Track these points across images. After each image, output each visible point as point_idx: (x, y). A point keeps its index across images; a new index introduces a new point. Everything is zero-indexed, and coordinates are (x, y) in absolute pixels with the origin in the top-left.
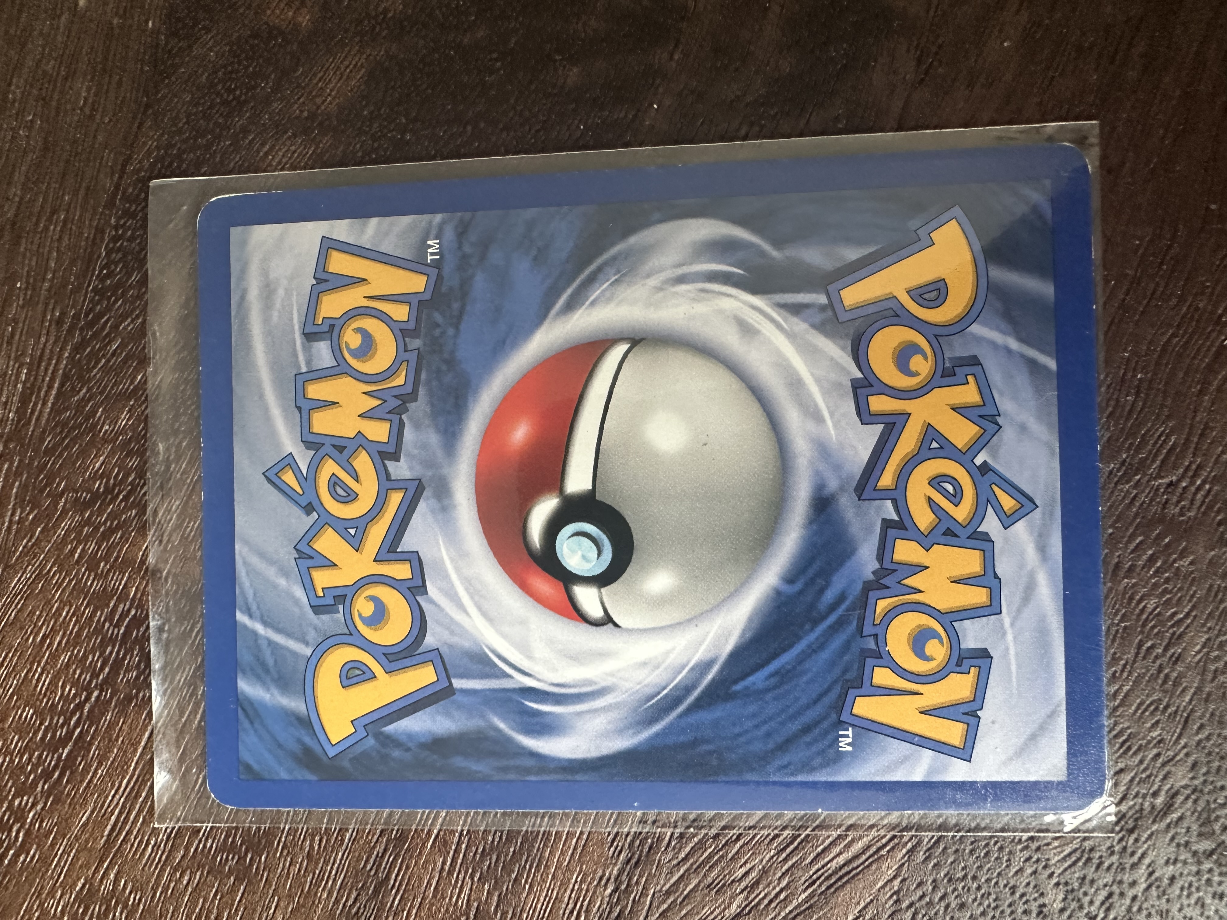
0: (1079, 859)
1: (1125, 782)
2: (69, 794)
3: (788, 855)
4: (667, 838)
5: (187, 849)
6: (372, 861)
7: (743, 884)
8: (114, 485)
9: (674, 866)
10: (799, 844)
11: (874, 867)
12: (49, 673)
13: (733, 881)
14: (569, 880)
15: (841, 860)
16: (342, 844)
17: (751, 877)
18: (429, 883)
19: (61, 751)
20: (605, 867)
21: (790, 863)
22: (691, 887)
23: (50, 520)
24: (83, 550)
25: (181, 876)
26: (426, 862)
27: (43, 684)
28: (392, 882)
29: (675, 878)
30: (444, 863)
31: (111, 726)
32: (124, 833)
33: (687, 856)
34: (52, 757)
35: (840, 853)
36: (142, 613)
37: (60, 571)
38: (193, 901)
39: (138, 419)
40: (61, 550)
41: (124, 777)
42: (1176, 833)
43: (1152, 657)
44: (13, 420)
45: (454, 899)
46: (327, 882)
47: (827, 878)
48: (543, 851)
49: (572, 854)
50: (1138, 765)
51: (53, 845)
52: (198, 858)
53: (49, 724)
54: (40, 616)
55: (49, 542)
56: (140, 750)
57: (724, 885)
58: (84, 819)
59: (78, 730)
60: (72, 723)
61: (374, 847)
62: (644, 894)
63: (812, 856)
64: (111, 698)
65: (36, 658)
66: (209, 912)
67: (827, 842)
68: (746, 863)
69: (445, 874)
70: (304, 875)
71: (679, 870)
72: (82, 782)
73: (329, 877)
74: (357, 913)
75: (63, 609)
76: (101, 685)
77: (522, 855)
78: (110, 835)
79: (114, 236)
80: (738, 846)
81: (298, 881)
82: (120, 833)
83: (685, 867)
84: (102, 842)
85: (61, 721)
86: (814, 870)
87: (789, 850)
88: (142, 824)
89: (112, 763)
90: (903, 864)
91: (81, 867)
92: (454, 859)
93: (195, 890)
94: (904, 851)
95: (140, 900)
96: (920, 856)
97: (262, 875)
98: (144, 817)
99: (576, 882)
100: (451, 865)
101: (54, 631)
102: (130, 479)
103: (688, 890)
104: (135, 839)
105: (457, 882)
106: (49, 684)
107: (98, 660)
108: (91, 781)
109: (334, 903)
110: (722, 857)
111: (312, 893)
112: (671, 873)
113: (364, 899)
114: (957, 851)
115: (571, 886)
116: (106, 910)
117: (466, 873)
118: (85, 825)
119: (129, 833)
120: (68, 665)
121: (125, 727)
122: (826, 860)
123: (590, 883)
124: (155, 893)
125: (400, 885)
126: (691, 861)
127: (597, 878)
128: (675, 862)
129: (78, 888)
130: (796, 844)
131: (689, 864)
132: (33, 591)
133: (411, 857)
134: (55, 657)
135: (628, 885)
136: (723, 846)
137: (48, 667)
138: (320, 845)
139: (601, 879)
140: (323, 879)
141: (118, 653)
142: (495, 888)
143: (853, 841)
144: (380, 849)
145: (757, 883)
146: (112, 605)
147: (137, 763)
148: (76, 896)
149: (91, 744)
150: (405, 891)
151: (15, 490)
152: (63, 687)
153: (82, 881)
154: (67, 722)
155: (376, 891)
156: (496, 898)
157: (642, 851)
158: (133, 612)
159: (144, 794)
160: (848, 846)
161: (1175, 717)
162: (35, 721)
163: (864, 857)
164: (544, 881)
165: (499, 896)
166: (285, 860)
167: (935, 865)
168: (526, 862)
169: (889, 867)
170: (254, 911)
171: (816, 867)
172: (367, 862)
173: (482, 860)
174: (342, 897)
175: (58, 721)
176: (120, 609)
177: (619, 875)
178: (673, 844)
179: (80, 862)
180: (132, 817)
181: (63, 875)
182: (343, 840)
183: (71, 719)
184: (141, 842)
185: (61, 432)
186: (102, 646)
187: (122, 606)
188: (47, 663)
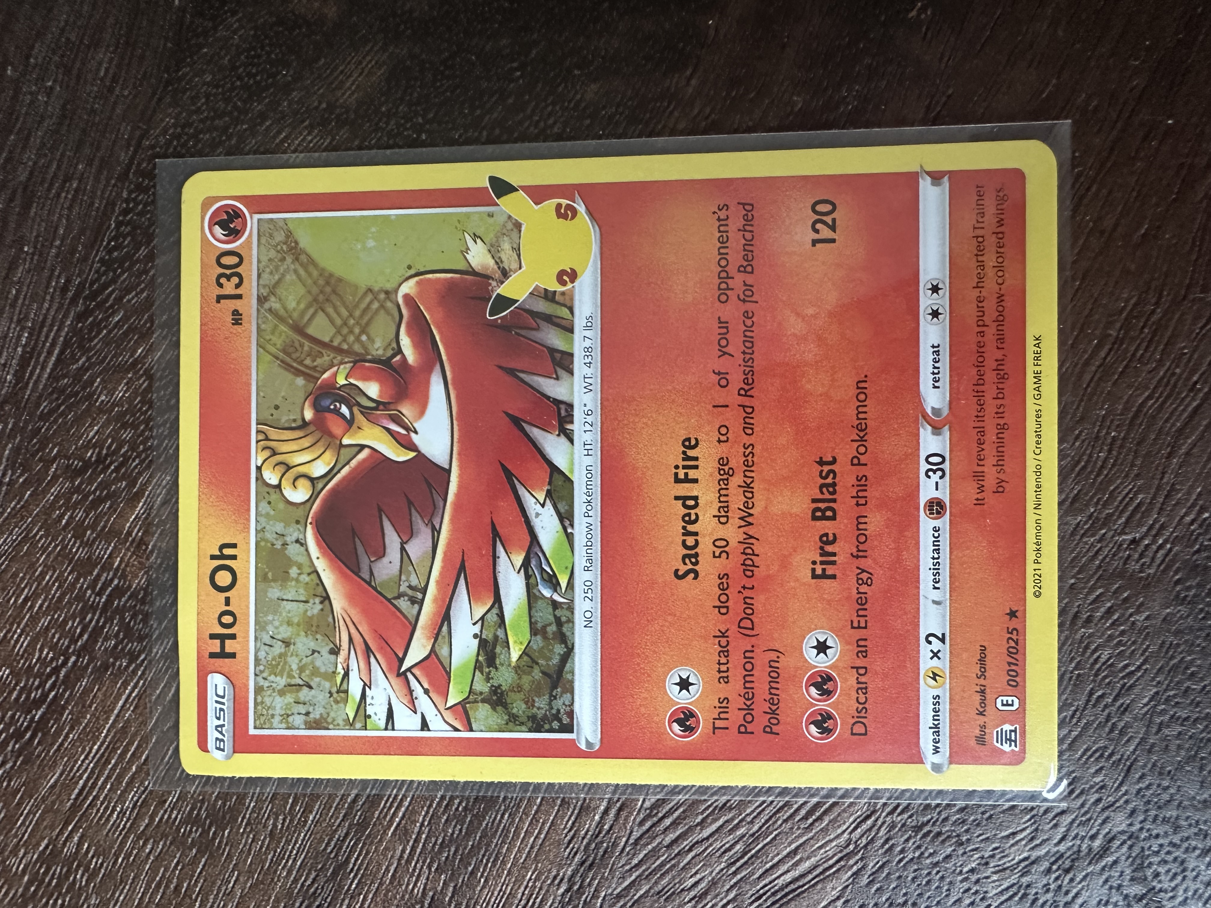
0: (1015, 894)
1: (1065, 824)
2: (39, 756)
3: (738, 869)
4: (622, 844)
5: (152, 819)
6: (333, 843)
7: (692, 894)
8: (107, 455)
9: (627, 871)
10: (749, 859)
11: (819, 886)
12: (28, 635)
13: (683, 890)
14: (524, 877)
15: (788, 877)
16: (305, 825)
17: (700, 887)
18: (387, 870)
19: (34, 712)
20: (560, 866)
21: (739, 877)
22: (641, 892)
23: (40, 485)
24: (71, 517)
25: (145, 844)
26: (386, 849)
27: (22, 646)
28: (351, 866)
29: (627, 883)
30: (403, 851)
31: (87, 691)
32: (91, 798)
33: (640, 862)
34: (25, 718)
35: (788, 871)
36: (124, 583)
37: (46, 536)
38: (154, 870)
39: (135, 393)
40: (49, 515)
41: (94, 744)
42: (1110, 877)
43: (1102, 706)
44: (10, 382)
45: (411, 887)
46: (287, 861)
47: (774, 894)
48: (501, 847)
49: (529, 852)
50: (1079, 808)
51: (19, 804)
52: (162, 829)
53: (25, 685)
54: (23, 579)
55: (38, 505)
56: (112, 718)
57: (673, 893)
58: (52, 781)
59: (53, 693)
60: (48, 686)
61: (336, 831)
62: (595, 896)
63: (761, 871)
64: (88, 664)
65: (17, 618)
66: (169, 881)
67: (776, 859)
68: (696, 873)
69: (403, 862)
70: (265, 853)
71: (631, 876)
72: (52, 744)
73: (290, 856)
74: (315, 893)
75: (47, 573)
76: (79, 651)
77: (480, 849)
78: (76, 799)
79: (124, 209)
80: (690, 856)
81: (259, 858)
82: (86, 798)
83: (637, 873)
84: (69, 804)
85: (36, 683)
86: (761, 885)
87: (738, 864)
88: (109, 790)
89: (84, 728)
90: (847, 886)
91: (45, 828)
92: (413, 848)
93: (156, 858)
94: (850, 873)
95: (102, 864)
96: (865, 880)
97: (224, 850)
98: (112, 785)
99: (530, 879)
100: (410, 853)
101: (35, 595)
102: (123, 451)
103: (638, 895)
104: (102, 804)
105: (414, 870)
106: (27, 646)
107: (77, 627)
108: (62, 744)
109: (293, 882)
110: (674, 866)
111: (272, 870)
112: (624, 878)
113: (322, 880)
114: (900, 877)
115: (525, 883)
116: (68, 871)
117: (424, 862)
118: (53, 787)
119: (96, 798)
120: (47, 629)
121: (100, 694)
122: (774, 876)
123: (544, 882)
124: (117, 860)
125: (359, 869)
126: (644, 868)
127: (551, 877)
128: (627, 867)
129: (41, 848)
130: (746, 858)
131: (641, 870)
132: (18, 553)
133: (372, 843)
134: (35, 619)
135: (581, 887)
136: (676, 855)
137: (28, 629)
138: (283, 824)
139: (555, 878)
140: (283, 858)
141: (98, 621)
142: (451, 880)
143: (801, 860)
144: (341, 832)
145: (705, 893)
146: (95, 573)
147: (109, 731)
148: (39, 856)
149: (64, 708)
150: (363, 876)
151: (7, 452)
152: (41, 651)
153: (46, 841)
154: (42, 685)
155: (335, 873)
156: (451, 889)
157: (596, 854)
158: (116, 582)
159: (113, 761)
160: (796, 864)
161: (1118, 765)
162: (11, 682)
163: (810, 877)
164: (500, 876)
165: (455, 887)
166: (248, 837)
167: (878, 889)
168: (484, 856)
169: (833, 887)
170: (214, 883)
171: (764, 882)
172: (328, 844)
173: (440, 852)
174: (302, 875)
175: (33, 683)
176: (103, 579)
177: (573, 876)
178: (627, 849)
179: (45, 823)
180: (100, 783)
181: (27, 835)
182: (306, 822)
183: (46, 682)
184: (107, 808)
185: (57, 399)
186: (83, 614)
187: (105, 575)
188: (27, 625)
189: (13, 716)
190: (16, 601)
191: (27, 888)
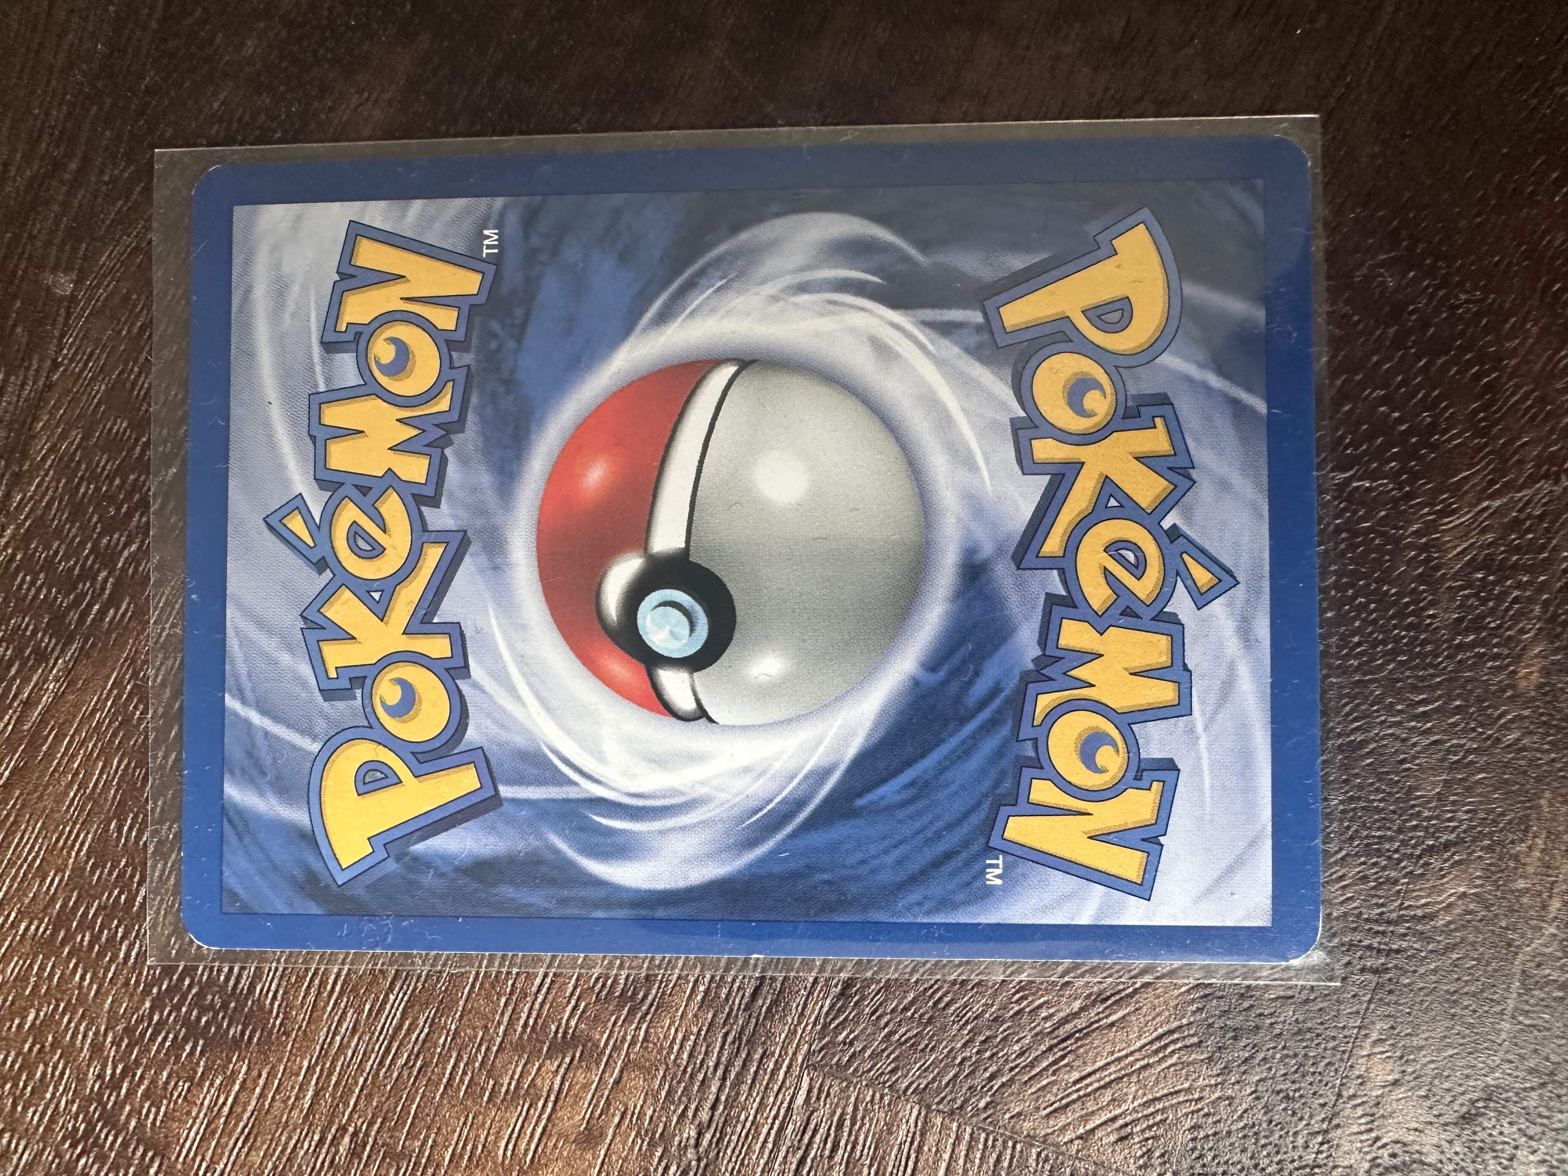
189: (136, 480)
190: (129, 331)
191: (169, 705)
